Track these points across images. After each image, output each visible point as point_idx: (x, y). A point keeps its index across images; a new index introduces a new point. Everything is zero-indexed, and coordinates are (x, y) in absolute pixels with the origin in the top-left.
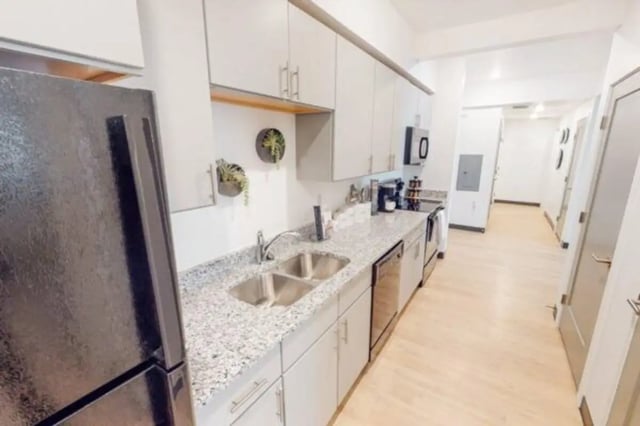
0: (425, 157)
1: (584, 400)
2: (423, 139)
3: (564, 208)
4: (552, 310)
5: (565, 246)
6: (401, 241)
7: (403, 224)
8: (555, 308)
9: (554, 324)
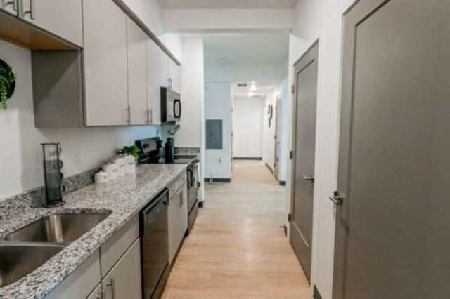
0: (179, 117)
1: (315, 287)
2: (176, 101)
3: (277, 159)
4: (283, 229)
5: (283, 183)
6: (165, 189)
7: (165, 175)
8: (285, 227)
9: (287, 239)
